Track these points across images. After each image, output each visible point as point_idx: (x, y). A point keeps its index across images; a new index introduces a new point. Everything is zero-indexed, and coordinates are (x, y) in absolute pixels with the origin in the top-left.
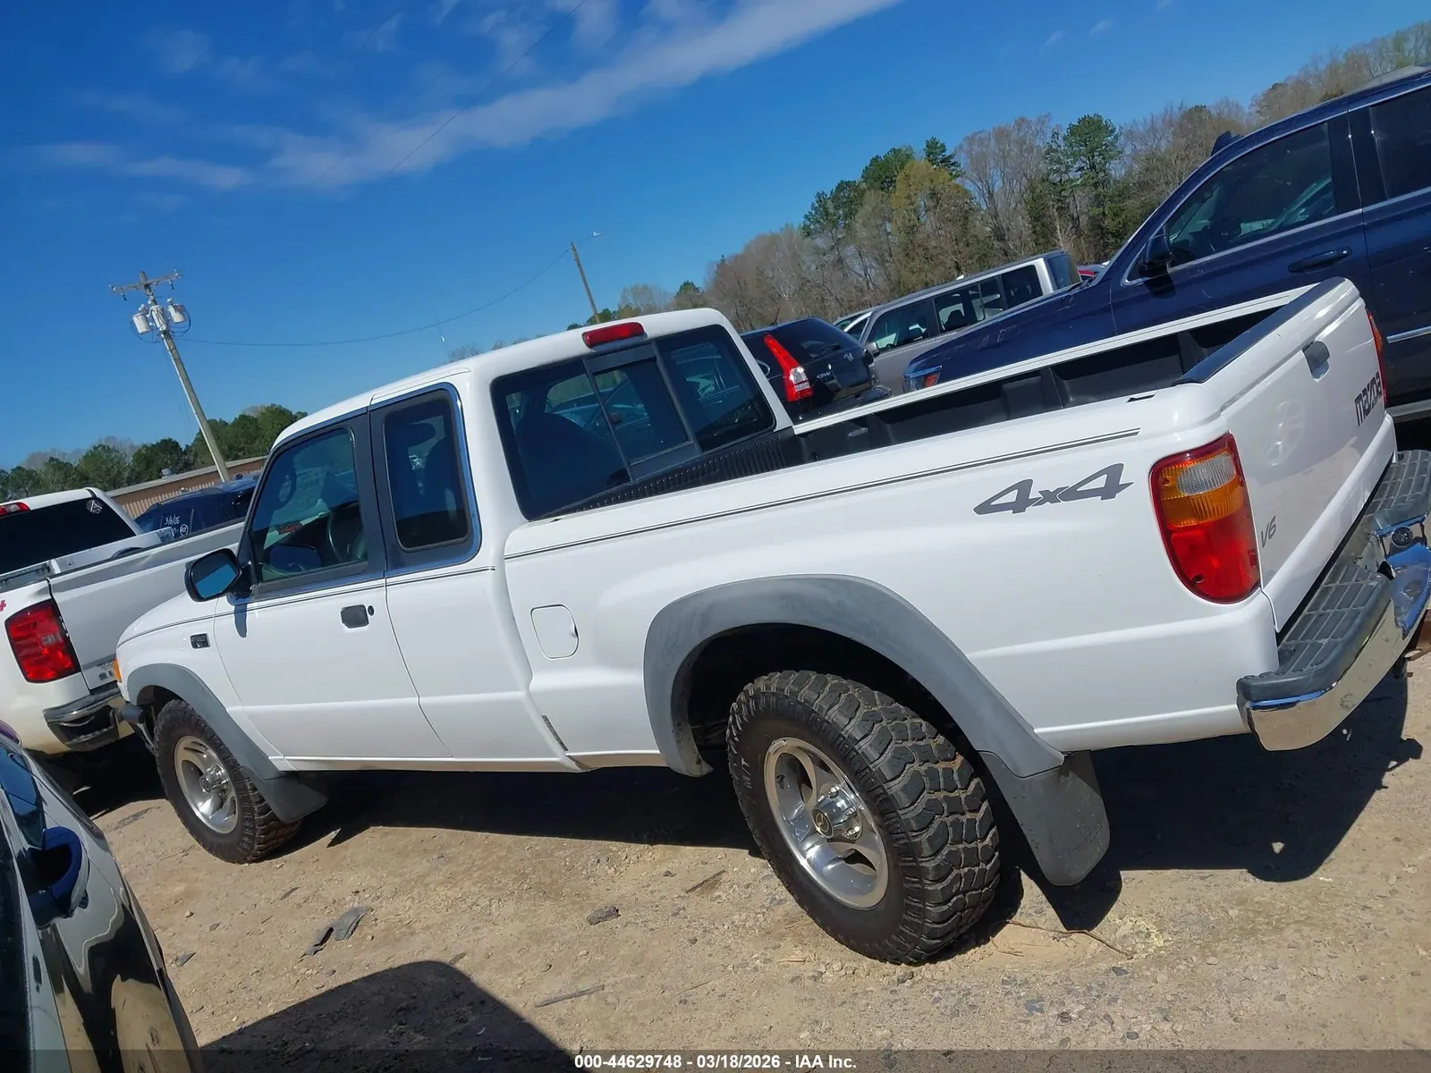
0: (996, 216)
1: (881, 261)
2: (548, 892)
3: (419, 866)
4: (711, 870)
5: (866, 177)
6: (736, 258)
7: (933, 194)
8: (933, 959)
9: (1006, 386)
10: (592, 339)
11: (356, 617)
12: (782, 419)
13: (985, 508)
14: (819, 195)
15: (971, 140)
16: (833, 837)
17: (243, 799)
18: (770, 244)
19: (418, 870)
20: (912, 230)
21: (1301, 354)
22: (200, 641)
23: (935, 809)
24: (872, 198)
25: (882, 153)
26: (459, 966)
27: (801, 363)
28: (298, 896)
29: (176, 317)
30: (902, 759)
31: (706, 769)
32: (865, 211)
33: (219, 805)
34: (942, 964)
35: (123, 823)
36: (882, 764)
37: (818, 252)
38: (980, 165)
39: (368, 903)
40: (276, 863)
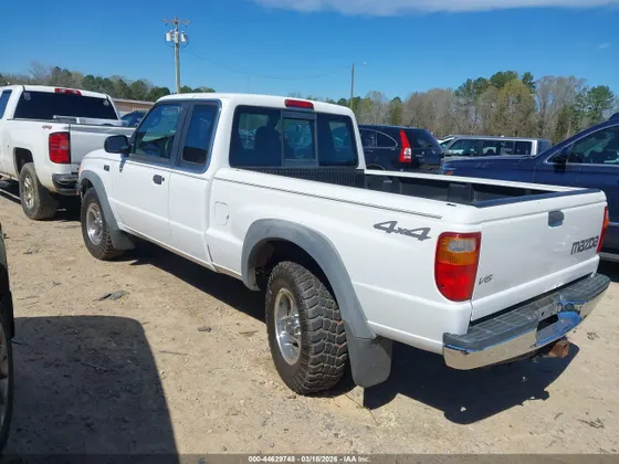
0: (542, 116)
1: (485, 118)
2: (193, 313)
3: (155, 285)
4: (253, 329)
5: (492, 79)
6: (423, 94)
7: (519, 97)
8: (306, 395)
9: (451, 185)
10: (288, 103)
11: (158, 180)
12: (362, 165)
13: (377, 226)
14: (469, 80)
15: (546, 78)
16: (291, 333)
17: (104, 235)
18: (440, 93)
19: (154, 286)
20: (502, 109)
21: (547, 214)
22: (107, 168)
23: (322, 336)
24: (491, 89)
25: (504, 71)
26: (144, 326)
27: (411, 148)
28: (107, 278)
29: (183, 39)
30: (318, 313)
31: (257, 289)
32: (486, 94)
33: (97, 234)
34: (309, 398)
35: (68, 227)
36: (310, 312)
37: (458, 103)
38: (545, 91)
39: (130, 291)
40: (108, 263)
